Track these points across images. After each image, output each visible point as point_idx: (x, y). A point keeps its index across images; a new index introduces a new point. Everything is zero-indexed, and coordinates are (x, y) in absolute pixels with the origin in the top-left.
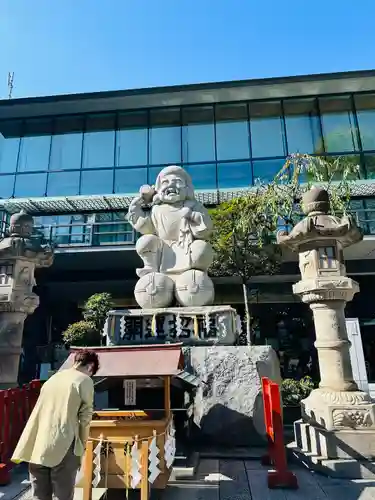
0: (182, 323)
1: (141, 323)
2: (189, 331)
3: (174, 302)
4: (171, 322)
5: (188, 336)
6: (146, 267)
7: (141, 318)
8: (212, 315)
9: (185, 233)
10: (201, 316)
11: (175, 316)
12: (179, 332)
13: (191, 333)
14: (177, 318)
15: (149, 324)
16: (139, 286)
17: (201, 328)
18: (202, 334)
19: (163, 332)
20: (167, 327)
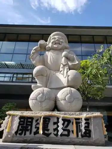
0: (63, 124)
1: (32, 122)
2: (69, 131)
3: (56, 108)
4: (55, 123)
5: (68, 135)
6: (38, 84)
7: (32, 118)
8: (87, 119)
9: (64, 66)
10: (78, 119)
11: (58, 119)
12: (61, 131)
13: (71, 133)
14: (60, 120)
15: (38, 124)
16: (32, 96)
17: (78, 129)
18: (80, 134)
19: (48, 130)
20: (51, 127)
